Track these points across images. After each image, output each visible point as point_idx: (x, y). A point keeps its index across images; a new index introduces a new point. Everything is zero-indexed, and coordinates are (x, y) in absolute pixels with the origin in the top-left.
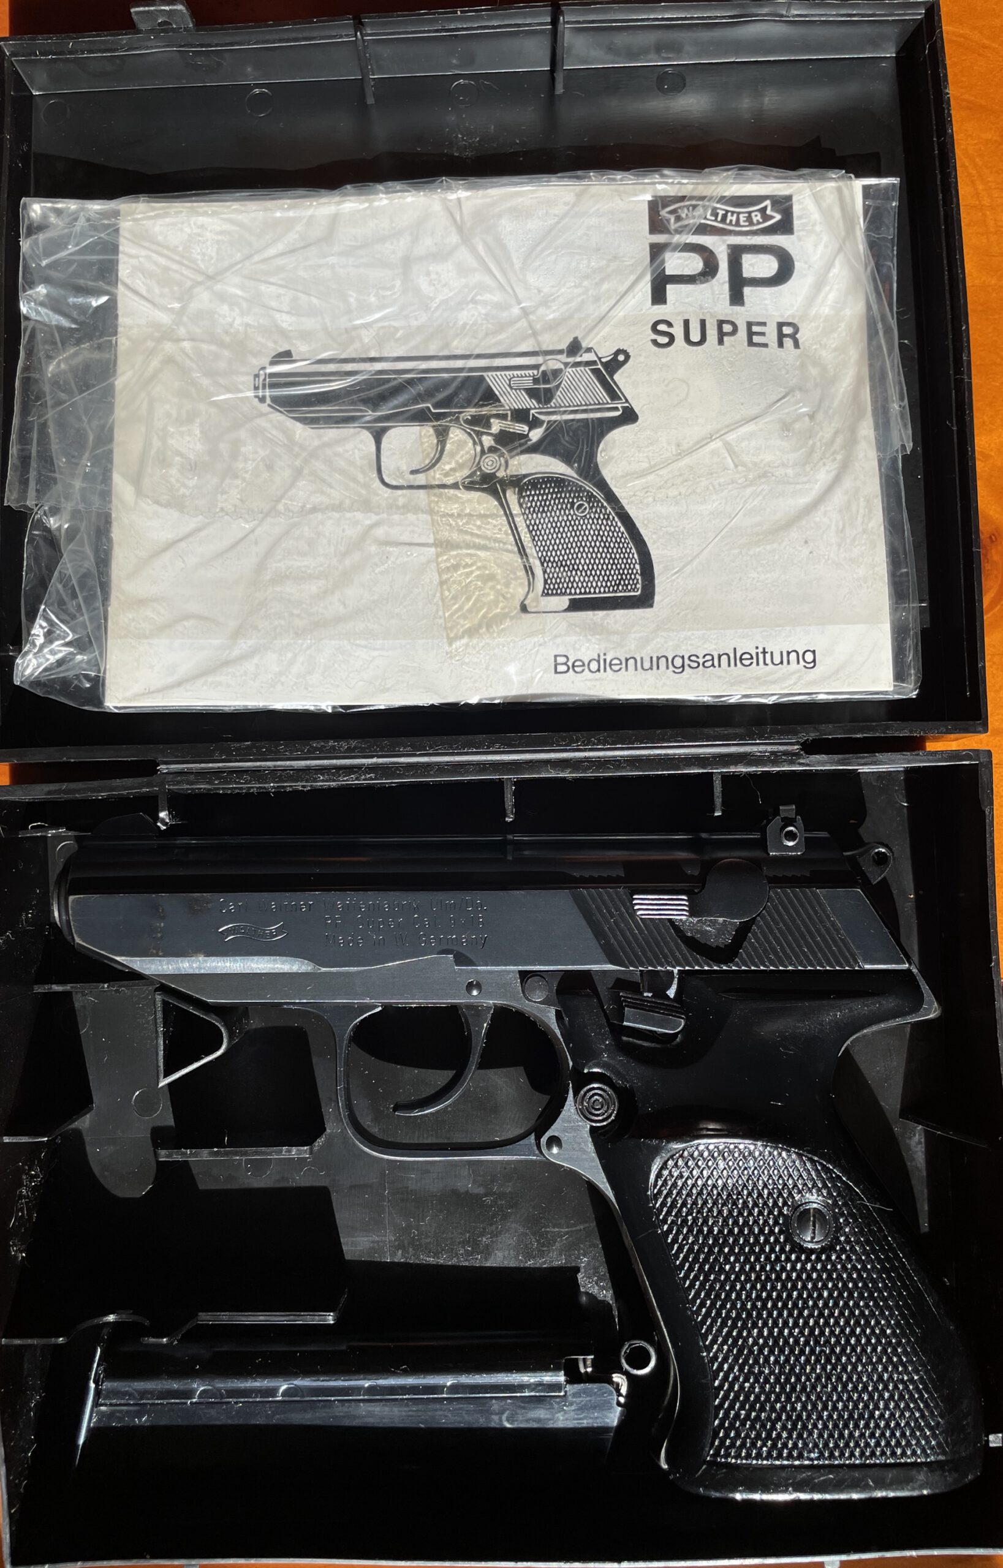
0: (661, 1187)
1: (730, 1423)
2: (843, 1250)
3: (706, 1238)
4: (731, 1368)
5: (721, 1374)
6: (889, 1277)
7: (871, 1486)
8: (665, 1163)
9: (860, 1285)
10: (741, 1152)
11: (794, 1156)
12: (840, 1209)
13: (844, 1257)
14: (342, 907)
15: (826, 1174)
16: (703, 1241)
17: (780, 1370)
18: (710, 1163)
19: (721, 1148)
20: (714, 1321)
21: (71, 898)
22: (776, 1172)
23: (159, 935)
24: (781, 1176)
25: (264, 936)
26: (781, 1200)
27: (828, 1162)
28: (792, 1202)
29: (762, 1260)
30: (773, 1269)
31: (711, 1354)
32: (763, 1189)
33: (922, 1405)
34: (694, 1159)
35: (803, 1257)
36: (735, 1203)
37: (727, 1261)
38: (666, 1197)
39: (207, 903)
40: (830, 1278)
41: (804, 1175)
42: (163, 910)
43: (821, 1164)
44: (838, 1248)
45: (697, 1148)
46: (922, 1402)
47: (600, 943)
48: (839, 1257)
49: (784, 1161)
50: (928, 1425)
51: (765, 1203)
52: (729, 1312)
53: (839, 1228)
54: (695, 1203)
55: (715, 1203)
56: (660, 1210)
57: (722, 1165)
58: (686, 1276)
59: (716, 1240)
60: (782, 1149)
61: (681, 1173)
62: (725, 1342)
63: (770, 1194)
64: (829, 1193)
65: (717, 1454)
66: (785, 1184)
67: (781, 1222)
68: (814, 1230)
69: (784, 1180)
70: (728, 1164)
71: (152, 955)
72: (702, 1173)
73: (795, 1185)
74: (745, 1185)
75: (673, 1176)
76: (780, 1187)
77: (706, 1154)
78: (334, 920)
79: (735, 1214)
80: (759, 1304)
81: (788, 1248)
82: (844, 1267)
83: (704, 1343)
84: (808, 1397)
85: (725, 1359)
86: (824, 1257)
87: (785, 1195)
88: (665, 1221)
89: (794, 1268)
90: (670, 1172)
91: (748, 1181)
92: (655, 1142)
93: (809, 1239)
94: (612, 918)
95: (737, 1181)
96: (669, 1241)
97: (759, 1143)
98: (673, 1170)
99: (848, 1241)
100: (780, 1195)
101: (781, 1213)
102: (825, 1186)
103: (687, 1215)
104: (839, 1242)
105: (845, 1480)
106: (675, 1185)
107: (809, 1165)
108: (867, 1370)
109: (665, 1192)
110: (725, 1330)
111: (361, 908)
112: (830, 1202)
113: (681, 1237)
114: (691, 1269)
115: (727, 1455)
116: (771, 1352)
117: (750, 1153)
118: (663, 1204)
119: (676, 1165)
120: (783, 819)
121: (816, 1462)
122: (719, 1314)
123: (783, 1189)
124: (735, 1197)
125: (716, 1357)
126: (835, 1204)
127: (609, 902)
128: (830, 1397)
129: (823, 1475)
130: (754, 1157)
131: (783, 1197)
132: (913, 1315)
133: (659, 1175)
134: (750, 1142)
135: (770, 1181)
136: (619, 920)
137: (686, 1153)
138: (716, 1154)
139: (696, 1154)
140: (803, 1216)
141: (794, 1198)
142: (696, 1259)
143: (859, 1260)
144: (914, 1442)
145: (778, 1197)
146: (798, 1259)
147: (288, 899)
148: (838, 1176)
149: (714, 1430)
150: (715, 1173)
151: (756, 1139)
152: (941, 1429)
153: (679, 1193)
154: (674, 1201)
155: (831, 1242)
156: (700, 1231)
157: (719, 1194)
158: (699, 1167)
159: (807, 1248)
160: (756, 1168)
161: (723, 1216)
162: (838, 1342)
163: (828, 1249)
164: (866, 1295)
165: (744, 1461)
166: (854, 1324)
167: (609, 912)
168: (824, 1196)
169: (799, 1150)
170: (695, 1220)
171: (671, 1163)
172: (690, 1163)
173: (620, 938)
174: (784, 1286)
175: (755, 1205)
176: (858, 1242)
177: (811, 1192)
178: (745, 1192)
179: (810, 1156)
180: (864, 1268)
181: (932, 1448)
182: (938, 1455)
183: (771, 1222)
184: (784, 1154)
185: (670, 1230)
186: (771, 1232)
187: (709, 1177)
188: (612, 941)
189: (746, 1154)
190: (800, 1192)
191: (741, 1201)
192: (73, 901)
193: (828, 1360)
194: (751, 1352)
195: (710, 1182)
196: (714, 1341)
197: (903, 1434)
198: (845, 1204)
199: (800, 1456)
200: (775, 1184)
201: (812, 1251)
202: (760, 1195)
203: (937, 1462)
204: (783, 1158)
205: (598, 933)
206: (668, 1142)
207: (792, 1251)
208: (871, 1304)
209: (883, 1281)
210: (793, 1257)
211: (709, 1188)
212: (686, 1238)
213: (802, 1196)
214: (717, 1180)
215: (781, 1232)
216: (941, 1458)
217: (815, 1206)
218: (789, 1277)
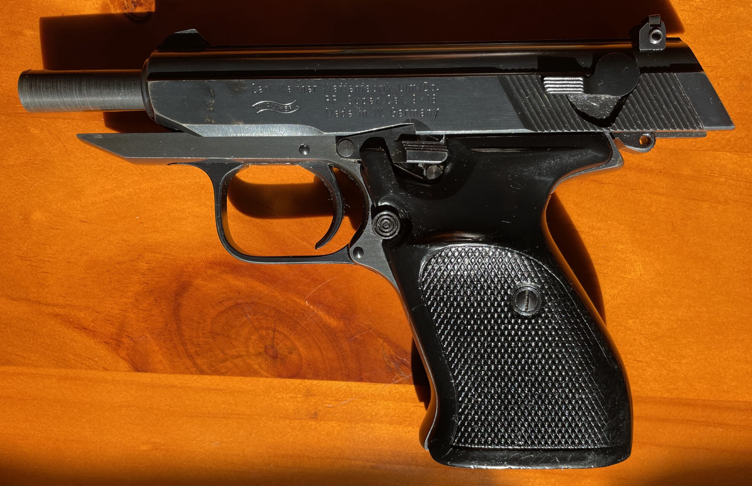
0: (427, 277)
1: (468, 423)
2: (547, 317)
3: (455, 309)
4: (470, 390)
5: (463, 393)
6: (577, 334)
7: (558, 462)
8: (430, 261)
9: (557, 339)
10: (480, 253)
11: (516, 256)
12: (546, 291)
13: (547, 321)
14: (337, 89)
15: (537, 268)
16: (454, 311)
17: (501, 391)
18: (459, 260)
19: (466, 249)
20: (459, 360)
21: (150, 83)
22: (503, 266)
23: (212, 109)
24: (507, 269)
25: (284, 110)
26: (506, 285)
27: (539, 260)
28: (514, 286)
29: (492, 322)
30: (499, 328)
31: (457, 381)
32: (494, 278)
33: (593, 414)
34: (449, 257)
35: (519, 321)
36: (475, 287)
37: (469, 323)
38: (430, 283)
39: (243, 86)
40: (537, 334)
41: (523, 268)
42: (213, 91)
43: (534, 261)
44: (543, 315)
45: (450, 250)
46: (593, 412)
47: (518, 114)
48: (543, 321)
49: (509, 259)
50: (597, 426)
51: (496, 287)
52: (469, 355)
53: (544, 303)
54: (449, 287)
55: (462, 287)
56: (426, 291)
57: (467, 261)
58: (442, 333)
59: (462, 310)
60: (508, 250)
61: (440, 267)
62: (466, 373)
63: (499, 281)
64: (539, 280)
65: (459, 441)
66: (510, 275)
67: (506, 299)
68: (527, 306)
69: (509, 272)
70: (471, 261)
71: (208, 123)
72: (454, 267)
73: (516, 276)
74: (482, 275)
75: (434, 269)
76: (506, 276)
77: (456, 254)
78: (331, 98)
79: (475, 294)
80: (489, 350)
81: (509, 315)
82: (546, 328)
83: (453, 375)
84: (519, 408)
85: (466, 384)
86: (533, 321)
87: (509, 282)
88: (429, 299)
89: (513, 328)
90: (433, 266)
91: (484, 272)
92: (422, 247)
93: (524, 310)
94: (527, 96)
95: (477, 273)
96: (432, 311)
97: (493, 246)
98: (435, 265)
99: (550, 311)
100: (506, 281)
101: (506, 293)
102: (536, 276)
103: (444, 294)
104: (544, 312)
105: (541, 458)
106: (436, 275)
107: (526, 262)
108: (558, 392)
109: (429, 281)
110: (467, 366)
111: (350, 90)
112: (539, 286)
113: (439, 308)
114: (445, 328)
115: (466, 442)
116: (496, 379)
117: (487, 253)
118: (428, 287)
119: (437, 262)
120: (651, 26)
121: (522, 447)
122: (463, 356)
123: (508, 278)
124: (475, 283)
125: (460, 383)
126: (543, 288)
127: (525, 84)
128: (533, 408)
129: (527, 455)
130: (489, 256)
131: (508, 283)
132: (590, 358)
133: (425, 269)
134: (487, 245)
135: (499, 272)
136: (532, 97)
137: (443, 254)
138: (463, 254)
139: (450, 254)
140: (520, 295)
141: (515, 283)
142: (449, 323)
143: (556, 323)
144: (587, 436)
145: (504, 283)
146: (516, 322)
147: (300, 83)
148: (545, 270)
149: (458, 427)
150: (462, 267)
151: (491, 244)
152: (605, 429)
153: (439, 281)
154: (435, 287)
155: (539, 312)
156: (452, 305)
157: (465, 281)
158: (452, 263)
159: (522, 315)
160: (490, 264)
161: (467, 295)
162: (540, 374)
163: (536, 316)
164: (560, 345)
165: (476, 446)
166: (551, 364)
167: (525, 91)
168: (535, 283)
169: (520, 251)
170: (449, 298)
171: (433, 260)
172: (446, 260)
173: (533, 110)
174: (506, 339)
175: (489, 287)
176: (556, 312)
177: (527, 280)
178: (482, 280)
179: (527, 256)
180: (560, 328)
181: (598, 440)
182: (602, 444)
183: (499, 299)
184: (509, 254)
185: (432, 304)
186: (499, 305)
187: (458, 270)
188: (527, 112)
189: (484, 254)
190: (519, 280)
191: (479, 285)
192: (151, 85)
193: (533, 385)
194: (483, 379)
195: (459, 273)
196: (459, 373)
197: (580, 431)
198: (550, 288)
199: (513, 443)
200: (503, 274)
201: (526, 318)
202: (492, 281)
203: (601, 448)
204: (508, 257)
205: (517, 107)
206: (431, 246)
207: (512, 317)
208: (563, 350)
209: (572, 337)
210: (513, 321)
211: (459, 277)
212: (442, 309)
213: (521, 282)
214: (464, 271)
215: (505, 305)
216: (604, 446)
217: (529, 289)
218: (509, 334)
